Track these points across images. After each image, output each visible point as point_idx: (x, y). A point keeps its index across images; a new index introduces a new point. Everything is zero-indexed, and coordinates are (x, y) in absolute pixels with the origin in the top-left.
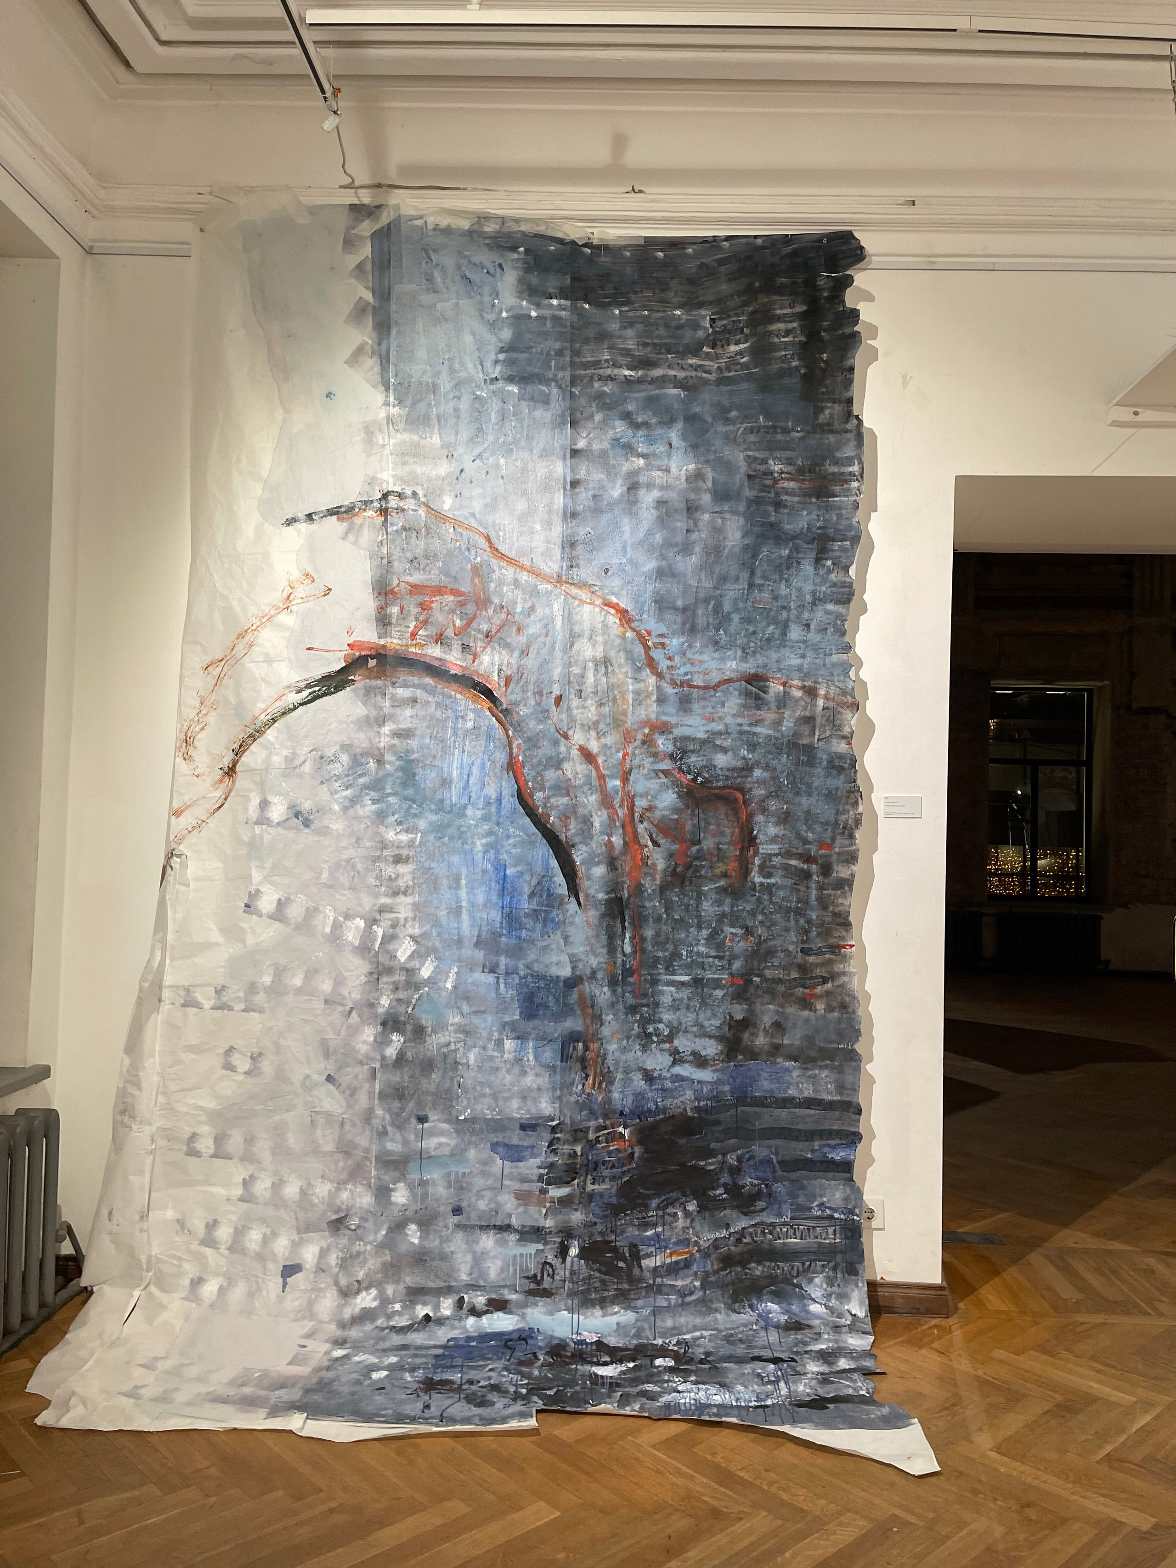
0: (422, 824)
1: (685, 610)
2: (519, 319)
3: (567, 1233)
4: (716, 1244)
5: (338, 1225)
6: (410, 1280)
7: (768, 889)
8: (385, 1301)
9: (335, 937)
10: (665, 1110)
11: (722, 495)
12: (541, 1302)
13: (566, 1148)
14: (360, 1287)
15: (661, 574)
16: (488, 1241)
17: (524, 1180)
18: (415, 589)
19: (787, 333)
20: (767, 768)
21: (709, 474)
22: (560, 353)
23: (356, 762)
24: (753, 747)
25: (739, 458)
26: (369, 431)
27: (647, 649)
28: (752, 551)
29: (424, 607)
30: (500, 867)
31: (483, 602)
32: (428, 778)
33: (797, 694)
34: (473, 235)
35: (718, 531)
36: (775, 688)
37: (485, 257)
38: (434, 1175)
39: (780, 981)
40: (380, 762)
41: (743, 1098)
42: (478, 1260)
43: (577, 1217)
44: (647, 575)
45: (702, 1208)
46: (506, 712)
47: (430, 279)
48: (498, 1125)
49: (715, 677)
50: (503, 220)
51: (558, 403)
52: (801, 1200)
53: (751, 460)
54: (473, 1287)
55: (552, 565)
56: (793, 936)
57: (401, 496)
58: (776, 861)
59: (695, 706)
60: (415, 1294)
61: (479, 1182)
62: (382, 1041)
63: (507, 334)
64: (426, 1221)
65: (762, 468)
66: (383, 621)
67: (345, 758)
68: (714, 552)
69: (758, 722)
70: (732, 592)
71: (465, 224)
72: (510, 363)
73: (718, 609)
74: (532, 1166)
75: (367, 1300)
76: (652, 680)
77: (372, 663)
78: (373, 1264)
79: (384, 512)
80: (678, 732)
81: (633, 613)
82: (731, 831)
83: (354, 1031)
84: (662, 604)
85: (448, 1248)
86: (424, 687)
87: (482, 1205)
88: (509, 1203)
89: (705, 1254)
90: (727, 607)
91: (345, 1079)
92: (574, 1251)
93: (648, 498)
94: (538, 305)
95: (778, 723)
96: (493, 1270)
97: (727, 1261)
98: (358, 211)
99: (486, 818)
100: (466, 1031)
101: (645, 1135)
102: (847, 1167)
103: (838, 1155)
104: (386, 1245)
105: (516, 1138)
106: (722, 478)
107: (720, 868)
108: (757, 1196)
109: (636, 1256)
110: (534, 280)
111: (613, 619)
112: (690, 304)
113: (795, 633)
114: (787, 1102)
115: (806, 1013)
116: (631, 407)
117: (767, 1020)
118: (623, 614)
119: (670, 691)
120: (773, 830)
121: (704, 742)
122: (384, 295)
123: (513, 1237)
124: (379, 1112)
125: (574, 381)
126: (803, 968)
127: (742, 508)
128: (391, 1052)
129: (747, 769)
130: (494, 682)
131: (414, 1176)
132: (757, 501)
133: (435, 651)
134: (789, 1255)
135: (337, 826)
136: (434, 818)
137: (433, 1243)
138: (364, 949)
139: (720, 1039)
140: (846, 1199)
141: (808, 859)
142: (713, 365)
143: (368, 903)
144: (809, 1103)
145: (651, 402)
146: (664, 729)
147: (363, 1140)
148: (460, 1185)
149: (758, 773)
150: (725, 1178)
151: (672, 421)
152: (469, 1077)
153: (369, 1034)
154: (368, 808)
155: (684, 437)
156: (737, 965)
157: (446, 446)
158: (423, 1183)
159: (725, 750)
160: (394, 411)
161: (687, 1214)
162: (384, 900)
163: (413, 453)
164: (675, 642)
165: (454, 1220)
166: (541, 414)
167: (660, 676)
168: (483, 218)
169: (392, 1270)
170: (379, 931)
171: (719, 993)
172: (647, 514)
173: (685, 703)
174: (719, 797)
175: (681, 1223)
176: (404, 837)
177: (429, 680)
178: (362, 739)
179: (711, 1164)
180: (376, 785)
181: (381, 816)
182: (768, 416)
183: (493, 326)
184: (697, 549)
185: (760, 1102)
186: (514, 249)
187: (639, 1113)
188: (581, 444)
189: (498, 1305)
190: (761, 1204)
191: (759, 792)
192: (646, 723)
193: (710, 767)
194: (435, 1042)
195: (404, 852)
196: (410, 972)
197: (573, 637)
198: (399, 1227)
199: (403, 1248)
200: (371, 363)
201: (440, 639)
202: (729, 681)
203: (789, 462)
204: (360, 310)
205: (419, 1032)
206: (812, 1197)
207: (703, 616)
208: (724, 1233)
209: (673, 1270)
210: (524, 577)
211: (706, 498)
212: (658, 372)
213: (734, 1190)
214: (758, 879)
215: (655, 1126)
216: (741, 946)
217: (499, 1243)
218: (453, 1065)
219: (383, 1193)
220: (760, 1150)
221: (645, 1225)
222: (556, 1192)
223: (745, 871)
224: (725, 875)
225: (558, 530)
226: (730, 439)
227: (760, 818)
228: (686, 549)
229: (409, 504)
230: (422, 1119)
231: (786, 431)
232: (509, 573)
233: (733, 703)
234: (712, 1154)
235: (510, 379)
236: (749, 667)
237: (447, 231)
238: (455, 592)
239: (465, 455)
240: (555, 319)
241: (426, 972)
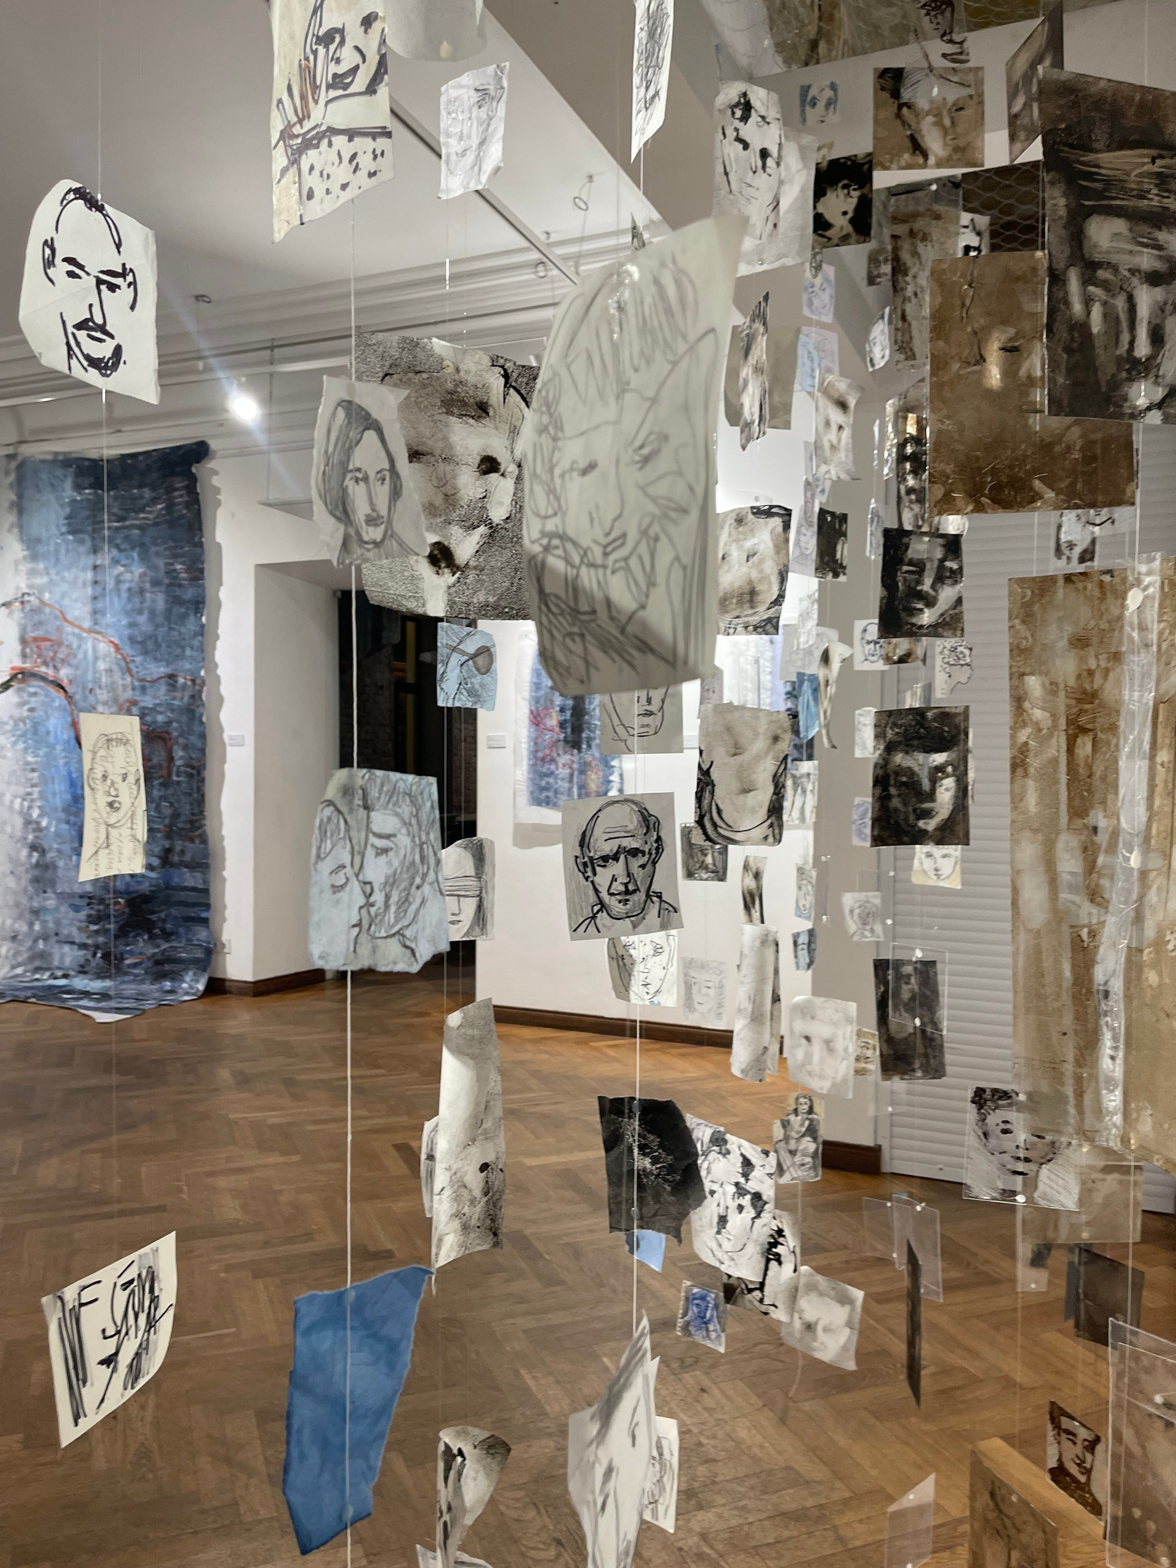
0: (41, 753)
1: (141, 643)
2: (73, 501)
3: (97, 947)
4: (154, 955)
5: (14, 938)
6: (37, 963)
7: (179, 782)
8: (26, 971)
9: (11, 807)
10: (137, 891)
11: (155, 583)
12: (82, 976)
13: (96, 907)
14: (19, 965)
15: (132, 625)
16: (67, 948)
17: (81, 921)
18: (36, 639)
19: (181, 496)
20: (178, 722)
21: (148, 572)
22: (88, 518)
23: (16, 724)
24: (173, 711)
25: (161, 563)
26: (16, 563)
27: (127, 663)
28: (168, 612)
29: (38, 647)
30: (70, 773)
31: (60, 644)
32: (42, 730)
33: (189, 683)
34: (54, 462)
35: (154, 601)
36: (181, 680)
37: (60, 472)
38: (49, 918)
39: (183, 829)
40: (25, 724)
41: (168, 887)
42: (63, 956)
43: (101, 940)
44: (124, 626)
45: (150, 938)
46: (71, 697)
47: (37, 486)
48: (71, 895)
49: (155, 676)
50: (64, 454)
51: (89, 543)
52: (190, 936)
53: (167, 564)
54: (59, 968)
55: (87, 624)
56: (188, 807)
57: (29, 594)
58: (182, 769)
59: (148, 691)
60: (37, 969)
61: (65, 922)
62: (30, 856)
63: (68, 510)
64: (46, 938)
65: (171, 567)
66: (24, 656)
67: (11, 722)
68: (152, 613)
69: (174, 698)
70: (163, 631)
71: (49, 457)
72: (69, 524)
73: (156, 642)
74: (83, 915)
75: (19, 971)
76: (129, 679)
77: (20, 676)
78: (25, 956)
79: (22, 603)
80: (142, 704)
81: (120, 646)
82: (164, 754)
83: (19, 850)
84: (132, 640)
85: (53, 951)
86: (39, 687)
87: (65, 932)
88: (74, 931)
89: (149, 959)
90: (160, 640)
91: (17, 872)
92: (99, 955)
93: (125, 587)
94: (80, 494)
95: (182, 698)
96: (68, 961)
97: (157, 963)
98: (10, 457)
99: (64, 750)
100: (59, 851)
101: (131, 903)
102: (205, 922)
103: (204, 915)
104: (31, 948)
105: (78, 901)
106: (153, 574)
107: (160, 773)
108: (172, 934)
109: (123, 959)
110: (79, 481)
111: (112, 649)
112: (140, 486)
113: (188, 652)
114: (185, 889)
115: (192, 845)
116: (119, 541)
117: (178, 848)
118: (116, 646)
119: (137, 684)
120: (181, 753)
121: (152, 709)
122: (20, 496)
123: (76, 947)
124: (30, 888)
125: (94, 530)
126: (192, 823)
127: (163, 589)
128: (34, 861)
129: (169, 723)
130: (65, 683)
131: (42, 918)
132: (170, 585)
133: (43, 669)
134: (180, 961)
135: (9, 754)
136: (45, 750)
137: (48, 949)
138: (21, 812)
139: (160, 857)
140: (208, 937)
141: (193, 768)
142: (151, 516)
143: (22, 791)
144: (194, 889)
145: (127, 538)
146: (134, 703)
147: (24, 901)
148: (58, 923)
149: (175, 725)
150: (160, 924)
151: (133, 548)
152: (60, 873)
153: (25, 852)
154: (21, 746)
155: (139, 555)
156: (167, 821)
157: (46, 568)
158: (46, 921)
159: (161, 713)
160: (25, 553)
161: (144, 941)
162: (29, 790)
163: (32, 573)
164: (138, 659)
165: (56, 938)
166: (82, 549)
167: (132, 676)
168: (56, 454)
169: (31, 959)
170: (26, 804)
171: (159, 835)
172: (125, 595)
173: (143, 689)
174: (159, 737)
175: (141, 944)
176: (34, 759)
177: (42, 684)
178: (17, 713)
179: (154, 917)
180: (23, 735)
181: (26, 750)
182: (174, 541)
183: (62, 506)
184: (146, 612)
185: (174, 888)
186: (70, 466)
187: (128, 892)
188: (98, 562)
189: (65, 976)
190: (173, 937)
191: (175, 734)
192: (128, 701)
193: (155, 722)
194: (50, 855)
195: (35, 766)
196: (38, 823)
197: (96, 659)
198: (35, 941)
199: (37, 950)
200: (16, 531)
201: (45, 663)
202: (161, 678)
203: (183, 563)
204: (12, 505)
205: (43, 852)
206: (194, 935)
207: (150, 645)
208: (157, 950)
209: (135, 965)
210: (76, 631)
211: (148, 586)
212: (127, 523)
213: (163, 930)
214: (175, 778)
215: (134, 899)
216: (168, 812)
217: (72, 950)
218: (55, 867)
219: (31, 925)
220: (174, 911)
221: (128, 945)
222: (94, 928)
223: (170, 774)
224: (162, 776)
225: (88, 608)
226: (157, 554)
227: (175, 748)
228: (140, 612)
229: (32, 598)
230: (45, 892)
231: (182, 547)
232: (69, 629)
233: (163, 689)
234: (153, 912)
235: (69, 533)
236: (169, 670)
237: (43, 461)
238: (50, 640)
239: (53, 572)
240: (88, 500)
241: (44, 823)
